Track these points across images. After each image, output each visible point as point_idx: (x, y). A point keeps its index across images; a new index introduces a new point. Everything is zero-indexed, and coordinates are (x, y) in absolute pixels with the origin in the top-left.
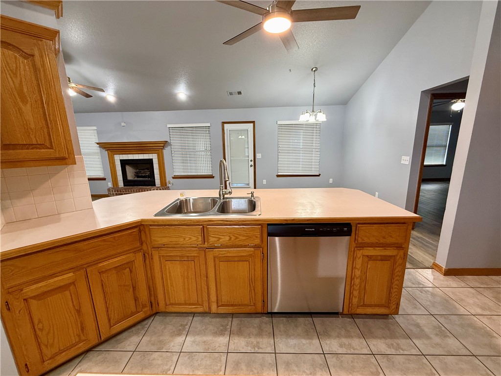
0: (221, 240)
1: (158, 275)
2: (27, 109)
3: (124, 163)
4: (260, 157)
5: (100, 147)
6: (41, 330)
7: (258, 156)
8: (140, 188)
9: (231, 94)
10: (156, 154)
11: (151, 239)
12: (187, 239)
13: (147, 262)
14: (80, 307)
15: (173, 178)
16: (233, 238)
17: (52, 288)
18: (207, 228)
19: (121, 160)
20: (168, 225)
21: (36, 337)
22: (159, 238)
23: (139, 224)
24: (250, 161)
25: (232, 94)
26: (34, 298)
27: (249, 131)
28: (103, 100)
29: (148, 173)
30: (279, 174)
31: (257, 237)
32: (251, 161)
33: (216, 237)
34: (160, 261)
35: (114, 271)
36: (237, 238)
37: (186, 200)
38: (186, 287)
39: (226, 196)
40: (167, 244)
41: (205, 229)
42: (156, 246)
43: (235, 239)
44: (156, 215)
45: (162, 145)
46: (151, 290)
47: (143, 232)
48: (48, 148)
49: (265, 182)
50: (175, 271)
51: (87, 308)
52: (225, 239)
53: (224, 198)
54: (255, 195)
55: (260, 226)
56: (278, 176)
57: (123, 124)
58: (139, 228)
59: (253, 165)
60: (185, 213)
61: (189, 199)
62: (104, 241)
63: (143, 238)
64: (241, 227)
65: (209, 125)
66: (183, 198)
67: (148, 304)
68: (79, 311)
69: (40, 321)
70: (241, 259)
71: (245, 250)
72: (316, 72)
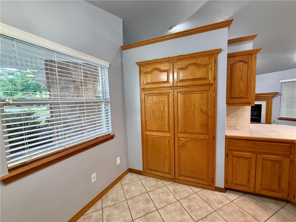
2: (242, 84)
6: (235, 171)
10: (266, 102)
13: (292, 166)
14: (250, 170)
15: (279, 119)
21: (232, 172)
23: (293, 142)
26: (236, 157)
45: (273, 95)
47: (293, 148)
48: (245, 98)
58: (291, 144)
62: (269, 144)
63: (292, 151)
67: (286, 193)
68: (249, 172)
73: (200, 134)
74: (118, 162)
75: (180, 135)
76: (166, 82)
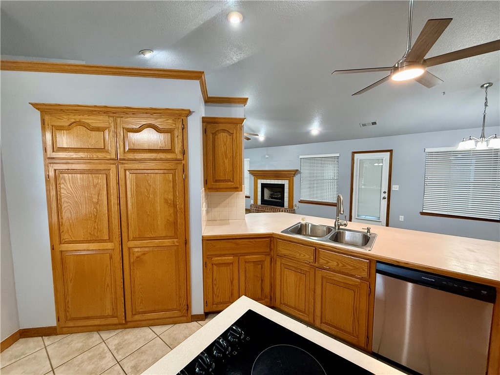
0: (329, 264)
1: (278, 278)
2: (226, 161)
3: (264, 186)
4: (397, 189)
5: (250, 173)
6: (215, 285)
7: (395, 188)
8: (272, 208)
9: (364, 125)
10: (288, 181)
11: (277, 249)
12: (302, 255)
13: (273, 265)
14: (233, 280)
15: (299, 202)
16: (341, 265)
17: (223, 262)
18: (319, 251)
19: (262, 184)
20: (290, 241)
21: (213, 288)
22: (282, 249)
23: (271, 236)
24: (382, 192)
25: (366, 126)
26: (216, 265)
27: (384, 160)
28: (256, 140)
29: (279, 196)
30: (424, 211)
31: (364, 270)
32: (385, 192)
33: (325, 260)
34: (281, 266)
35: (252, 264)
36: (344, 266)
37: (306, 225)
38: (297, 295)
39: (341, 227)
40: (287, 256)
41: (317, 251)
42: (280, 255)
43: (342, 267)
44: (282, 232)
45: (294, 173)
46: (272, 287)
47: (272, 242)
48: (231, 182)
49: (402, 218)
50: (291, 278)
51: (236, 282)
52: (333, 264)
53: (339, 229)
54: (371, 231)
55: (368, 261)
56: (423, 213)
57: (267, 156)
58: (270, 239)
59: (386, 197)
60: (304, 235)
61: (308, 225)
63: (272, 247)
64: (350, 257)
65: (339, 155)
66: (303, 222)
67: (269, 297)
68: (232, 282)
69: (215, 280)
70: (347, 286)
71: (351, 279)
72: (489, 88)
73: (164, 238)
75: (131, 244)
76: (103, 150)
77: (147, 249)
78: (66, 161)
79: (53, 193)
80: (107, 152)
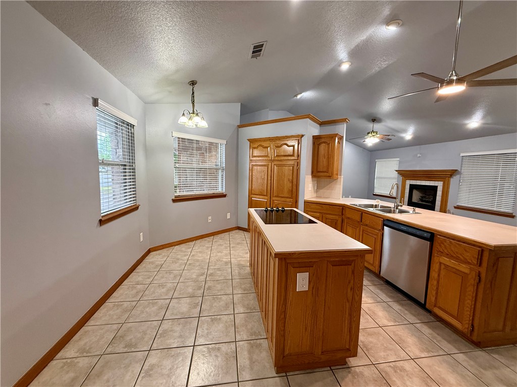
2: (325, 160)
3: (412, 187)
5: (398, 173)
10: (442, 182)
11: (346, 214)
15: (455, 207)
18: (363, 214)
19: (410, 185)
20: (351, 209)
29: (431, 199)
33: (365, 220)
35: (330, 220)
36: (372, 223)
40: (349, 218)
42: (346, 218)
45: (450, 173)
47: (344, 210)
48: (327, 172)
50: (350, 231)
55: (382, 219)
57: (419, 155)
63: (344, 213)
64: (375, 217)
70: (372, 235)
73: (287, 198)
74: (229, 217)
75: (274, 198)
76: (267, 156)
77: (280, 202)
78: (256, 161)
79: (251, 174)
80: (269, 157)
